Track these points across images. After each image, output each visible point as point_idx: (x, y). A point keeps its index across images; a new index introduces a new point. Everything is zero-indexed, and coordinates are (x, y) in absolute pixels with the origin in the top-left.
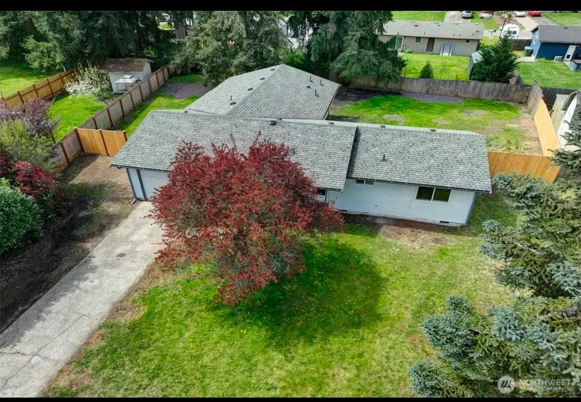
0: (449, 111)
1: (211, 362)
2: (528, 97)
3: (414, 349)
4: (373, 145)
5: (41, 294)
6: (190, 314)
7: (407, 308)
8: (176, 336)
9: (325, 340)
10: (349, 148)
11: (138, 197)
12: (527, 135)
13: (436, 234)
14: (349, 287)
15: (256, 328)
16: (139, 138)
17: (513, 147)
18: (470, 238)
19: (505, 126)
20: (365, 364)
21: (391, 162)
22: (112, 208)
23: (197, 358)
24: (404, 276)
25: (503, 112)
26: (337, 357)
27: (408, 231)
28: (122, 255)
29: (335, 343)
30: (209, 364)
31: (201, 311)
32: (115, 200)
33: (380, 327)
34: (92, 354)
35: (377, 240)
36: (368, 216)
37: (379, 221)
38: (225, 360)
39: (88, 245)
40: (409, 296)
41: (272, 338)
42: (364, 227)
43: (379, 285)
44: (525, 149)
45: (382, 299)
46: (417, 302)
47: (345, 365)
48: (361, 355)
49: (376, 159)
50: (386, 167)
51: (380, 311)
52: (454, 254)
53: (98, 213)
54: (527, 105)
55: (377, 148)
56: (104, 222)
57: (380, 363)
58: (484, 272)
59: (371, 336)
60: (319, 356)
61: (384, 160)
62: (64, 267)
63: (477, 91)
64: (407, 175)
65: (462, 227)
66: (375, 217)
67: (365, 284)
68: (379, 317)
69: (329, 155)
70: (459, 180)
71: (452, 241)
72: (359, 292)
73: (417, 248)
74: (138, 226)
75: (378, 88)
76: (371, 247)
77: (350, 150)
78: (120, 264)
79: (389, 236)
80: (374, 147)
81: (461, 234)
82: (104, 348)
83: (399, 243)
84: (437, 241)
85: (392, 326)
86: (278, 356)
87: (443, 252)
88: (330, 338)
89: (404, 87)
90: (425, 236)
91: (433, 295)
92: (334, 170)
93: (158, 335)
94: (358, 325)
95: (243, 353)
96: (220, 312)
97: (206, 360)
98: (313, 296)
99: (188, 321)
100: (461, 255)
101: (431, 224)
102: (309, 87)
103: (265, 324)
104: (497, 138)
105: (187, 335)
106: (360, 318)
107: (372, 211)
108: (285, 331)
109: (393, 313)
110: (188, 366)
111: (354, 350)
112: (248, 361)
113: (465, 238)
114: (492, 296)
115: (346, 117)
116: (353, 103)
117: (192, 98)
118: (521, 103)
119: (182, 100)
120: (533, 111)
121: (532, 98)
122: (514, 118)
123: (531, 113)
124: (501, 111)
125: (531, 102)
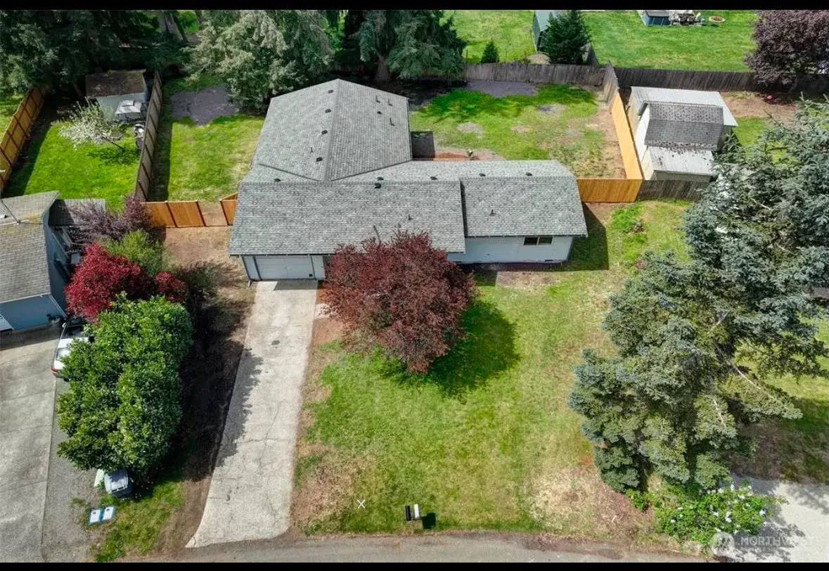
0: (525, 109)
1: (407, 416)
2: (603, 79)
3: (549, 377)
4: (478, 198)
5: (230, 392)
6: (369, 384)
7: (536, 346)
8: (369, 403)
9: (484, 384)
10: (458, 206)
11: (252, 277)
12: (607, 138)
13: (544, 273)
14: (488, 337)
15: (427, 384)
16: (244, 221)
17: (596, 160)
18: (572, 273)
19: (584, 127)
20: (517, 395)
21: (499, 216)
22: (232, 294)
23: (395, 415)
24: (527, 319)
25: (580, 106)
26: (496, 395)
27: (520, 274)
28: (276, 343)
29: (492, 383)
30: (406, 418)
31: (378, 379)
32: (227, 284)
33: (521, 365)
34: (313, 430)
35: (496, 288)
36: (481, 264)
37: (493, 268)
38: (416, 413)
39: (236, 338)
40: (536, 336)
41: (445, 389)
42: (481, 277)
43: (510, 330)
44: (607, 160)
45: (515, 342)
46: (543, 340)
47: (504, 398)
48: (513, 389)
49: (485, 213)
50: (495, 221)
51: (516, 352)
52: (563, 291)
53: (221, 303)
54: (603, 89)
55: (483, 202)
56: (234, 311)
57: (528, 392)
58: (588, 304)
59: (515, 373)
60: (484, 396)
61: (492, 214)
62: (231, 363)
63: (549, 74)
64: (516, 227)
65: (564, 262)
66: (488, 264)
67: (500, 332)
68: (518, 357)
69: (443, 216)
70: (560, 227)
71: (558, 278)
72: (496, 339)
73: (532, 290)
74: (272, 310)
75: (437, 77)
76: (493, 297)
77: (460, 209)
78: (280, 351)
79: (505, 282)
80: (480, 201)
81: (564, 271)
82: (318, 423)
83: (516, 288)
84: (546, 281)
85: (529, 363)
86: (454, 402)
87: (553, 291)
88: (487, 381)
89: (468, 75)
90: (536, 277)
91: (553, 332)
92: (452, 232)
93: (353, 405)
94: (503, 367)
95: (428, 405)
96: (394, 377)
97: (402, 416)
98: (461, 350)
99: (372, 390)
100: (568, 292)
101: (537, 263)
102: (379, 113)
103: (434, 380)
104: (580, 148)
105: (377, 400)
106: (504, 361)
107: (484, 259)
108: (451, 382)
109: (527, 353)
110: (392, 422)
111: (507, 387)
112: (434, 410)
113: (568, 274)
114: (597, 324)
115: (418, 133)
116: (417, 107)
117: (219, 120)
118: (596, 86)
119: (208, 126)
120: (610, 101)
121: (608, 84)
122: (592, 113)
123: (608, 103)
124: (578, 103)
125: (606, 88)
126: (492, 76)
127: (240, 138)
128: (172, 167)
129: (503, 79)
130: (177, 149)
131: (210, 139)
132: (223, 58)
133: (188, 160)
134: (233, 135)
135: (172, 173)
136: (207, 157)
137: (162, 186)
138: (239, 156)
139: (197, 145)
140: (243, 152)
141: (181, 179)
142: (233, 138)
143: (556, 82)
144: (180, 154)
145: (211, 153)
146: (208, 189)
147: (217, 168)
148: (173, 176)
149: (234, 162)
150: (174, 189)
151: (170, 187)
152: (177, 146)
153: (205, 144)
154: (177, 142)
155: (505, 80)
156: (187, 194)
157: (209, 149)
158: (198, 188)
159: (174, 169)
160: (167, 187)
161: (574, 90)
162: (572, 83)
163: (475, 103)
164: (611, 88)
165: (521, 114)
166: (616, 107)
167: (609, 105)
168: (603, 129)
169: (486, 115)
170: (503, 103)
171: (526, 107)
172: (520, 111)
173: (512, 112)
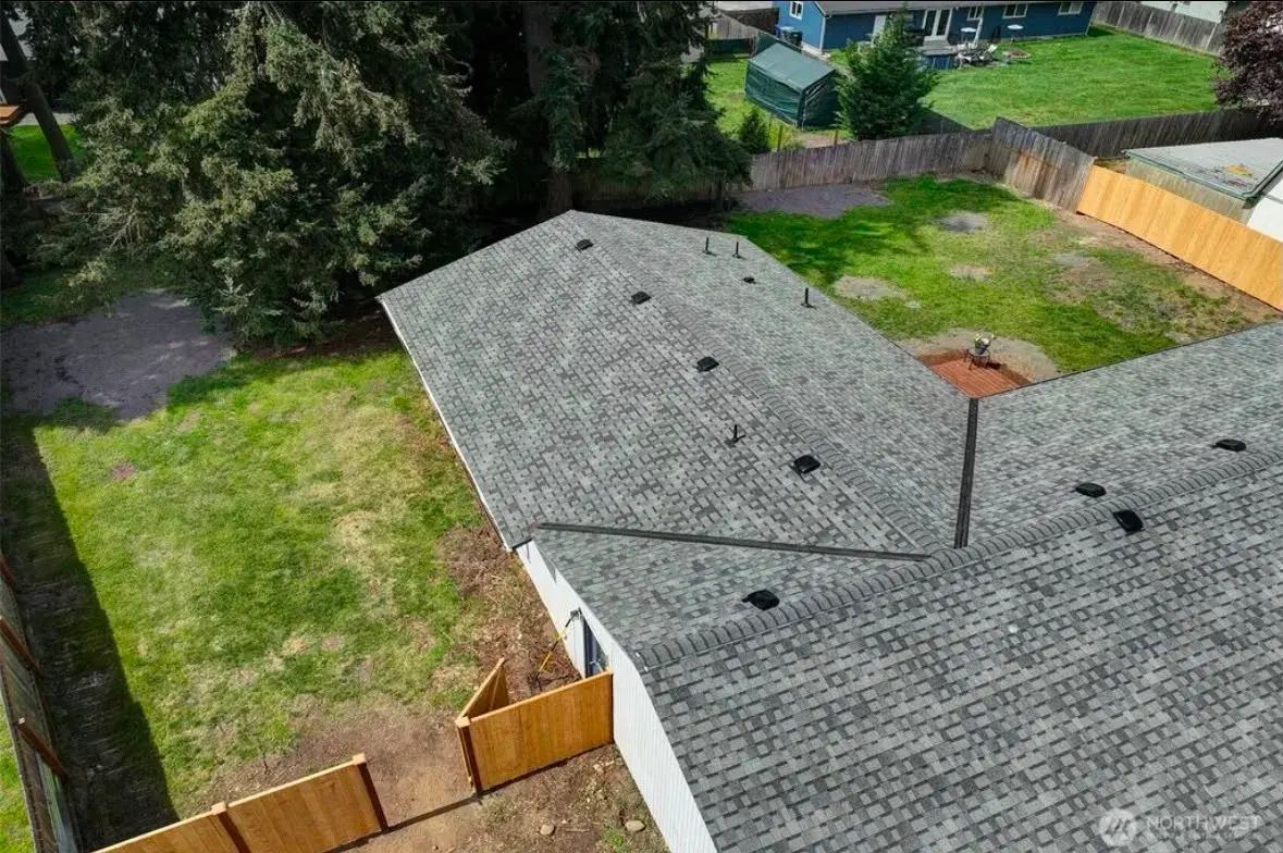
17: (1211, 307)
19: (1075, 245)
117: (191, 392)
118: (974, 171)
119: (163, 414)
120: (1054, 192)
121: (1022, 161)
122: (1050, 218)
123: (1047, 196)
124: (998, 205)
125: (1016, 170)
126: (776, 180)
127: (291, 431)
128: (102, 585)
129: (800, 182)
130: (87, 515)
131: (193, 455)
132: (177, 203)
133: (150, 546)
134: (263, 424)
135: (113, 614)
136: (217, 519)
137: (96, 682)
138: (325, 490)
139: (157, 484)
140: (334, 476)
141: (164, 631)
142: (269, 436)
144: (109, 531)
145: (222, 503)
146: (294, 645)
147: (280, 551)
148: (128, 626)
149: (322, 514)
150: (154, 681)
151: (134, 678)
152: (81, 502)
153: (185, 474)
154: (78, 488)
155: (804, 185)
156: (220, 691)
157: (208, 489)
158: (255, 650)
159: (116, 598)
160: (120, 680)
161: (950, 184)
162: (931, 173)
163: (805, 235)
164: (1049, 166)
165: (923, 241)
166: (1106, 197)
167: (1051, 200)
168: (1117, 243)
169: (862, 257)
170: (859, 227)
171: (915, 228)
172: (914, 237)
173: (903, 241)
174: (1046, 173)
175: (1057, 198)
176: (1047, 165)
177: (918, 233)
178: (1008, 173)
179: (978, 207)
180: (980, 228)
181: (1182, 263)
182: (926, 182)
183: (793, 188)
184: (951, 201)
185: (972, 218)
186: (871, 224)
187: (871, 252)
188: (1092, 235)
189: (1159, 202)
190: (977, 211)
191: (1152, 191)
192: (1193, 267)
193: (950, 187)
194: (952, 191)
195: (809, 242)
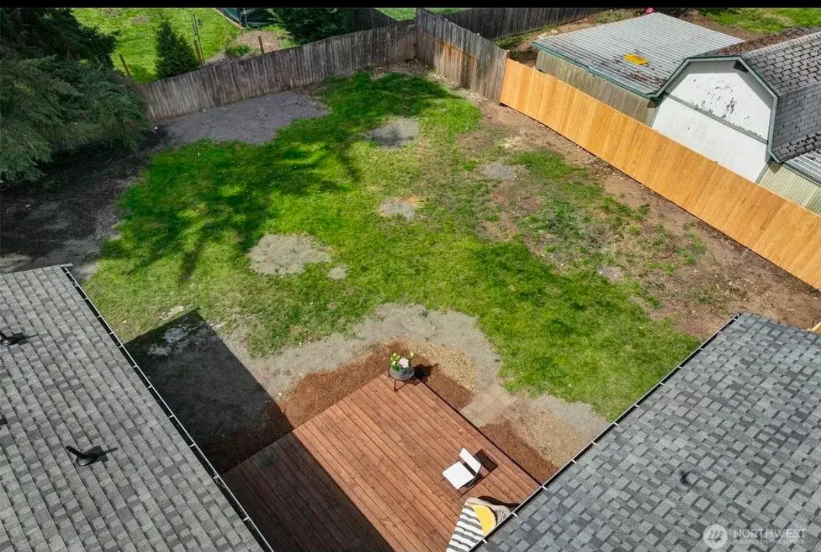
2: (416, 45)
115: (156, 336)
116: (87, 246)
118: (407, 61)
120: (478, 84)
121: (445, 52)
122: (476, 114)
123: (473, 85)
124: (428, 105)
125: (442, 60)
126: (207, 97)
129: (234, 96)
143: (339, 73)
155: (241, 99)
161: (384, 81)
162: (367, 68)
163: (229, 175)
164: (469, 57)
165: (355, 165)
166: (523, 91)
167: (477, 90)
168: (539, 142)
169: (288, 200)
170: (289, 155)
171: (348, 146)
172: (345, 160)
173: (333, 170)
174: (468, 62)
175: (481, 89)
176: (467, 56)
177: (350, 154)
178: (436, 63)
179: (410, 111)
180: (411, 138)
181: (599, 161)
182: (362, 82)
183: (229, 103)
184: (384, 103)
185: (405, 126)
186: (303, 148)
187: (299, 191)
188: (516, 134)
189: (571, 100)
190: (408, 114)
191: (564, 88)
192: (610, 166)
193: (384, 84)
194: (386, 89)
195: (232, 185)
